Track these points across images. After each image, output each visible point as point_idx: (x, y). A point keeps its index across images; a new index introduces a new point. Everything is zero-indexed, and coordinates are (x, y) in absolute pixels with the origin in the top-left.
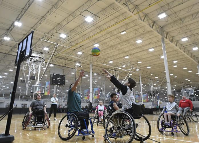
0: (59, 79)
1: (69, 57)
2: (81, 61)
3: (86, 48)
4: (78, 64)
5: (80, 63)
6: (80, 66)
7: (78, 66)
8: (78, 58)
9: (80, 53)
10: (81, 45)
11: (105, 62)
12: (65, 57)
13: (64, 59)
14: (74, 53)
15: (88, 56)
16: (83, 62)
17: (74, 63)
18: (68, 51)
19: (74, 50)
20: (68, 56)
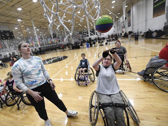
0: (8, 35)
1: (9, 14)
2: (21, 17)
3: (25, 4)
4: (19, 20)
5: (21, 19)
6: (22, 22)
7: (20, 22)
8: (18, 14)
9: (20, 9)
10: (19, 1)
11: (42, 17)
12: (5, 14)
13: (4, 16)
14: (13, 9)
15: (27, 12)
16: (23, 18)
17: (15, 19)
18: (7, 7)
19: (13, 6)
20: (8, 12)
